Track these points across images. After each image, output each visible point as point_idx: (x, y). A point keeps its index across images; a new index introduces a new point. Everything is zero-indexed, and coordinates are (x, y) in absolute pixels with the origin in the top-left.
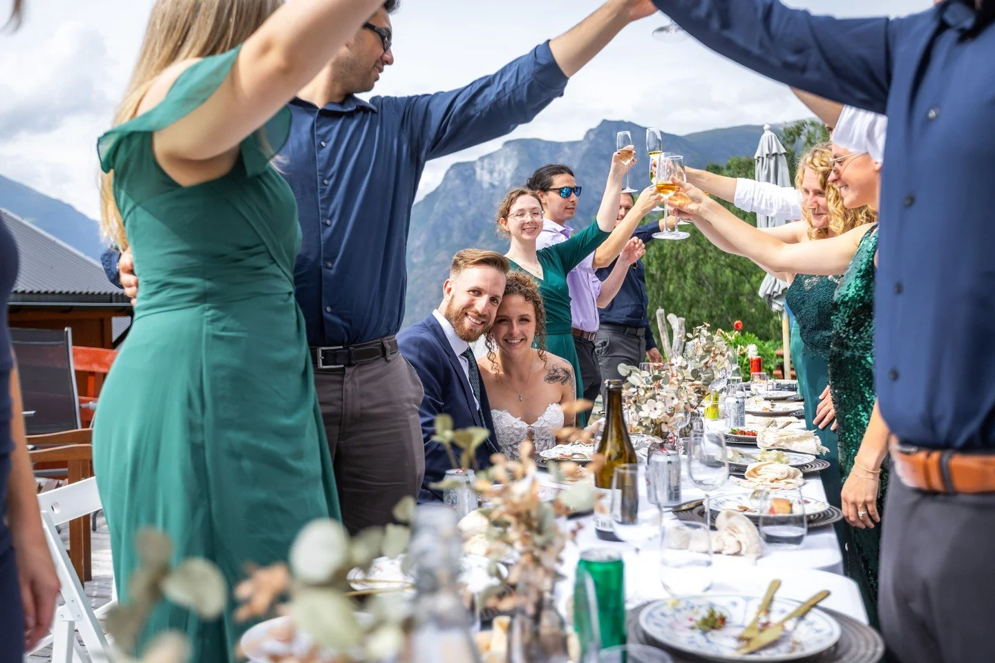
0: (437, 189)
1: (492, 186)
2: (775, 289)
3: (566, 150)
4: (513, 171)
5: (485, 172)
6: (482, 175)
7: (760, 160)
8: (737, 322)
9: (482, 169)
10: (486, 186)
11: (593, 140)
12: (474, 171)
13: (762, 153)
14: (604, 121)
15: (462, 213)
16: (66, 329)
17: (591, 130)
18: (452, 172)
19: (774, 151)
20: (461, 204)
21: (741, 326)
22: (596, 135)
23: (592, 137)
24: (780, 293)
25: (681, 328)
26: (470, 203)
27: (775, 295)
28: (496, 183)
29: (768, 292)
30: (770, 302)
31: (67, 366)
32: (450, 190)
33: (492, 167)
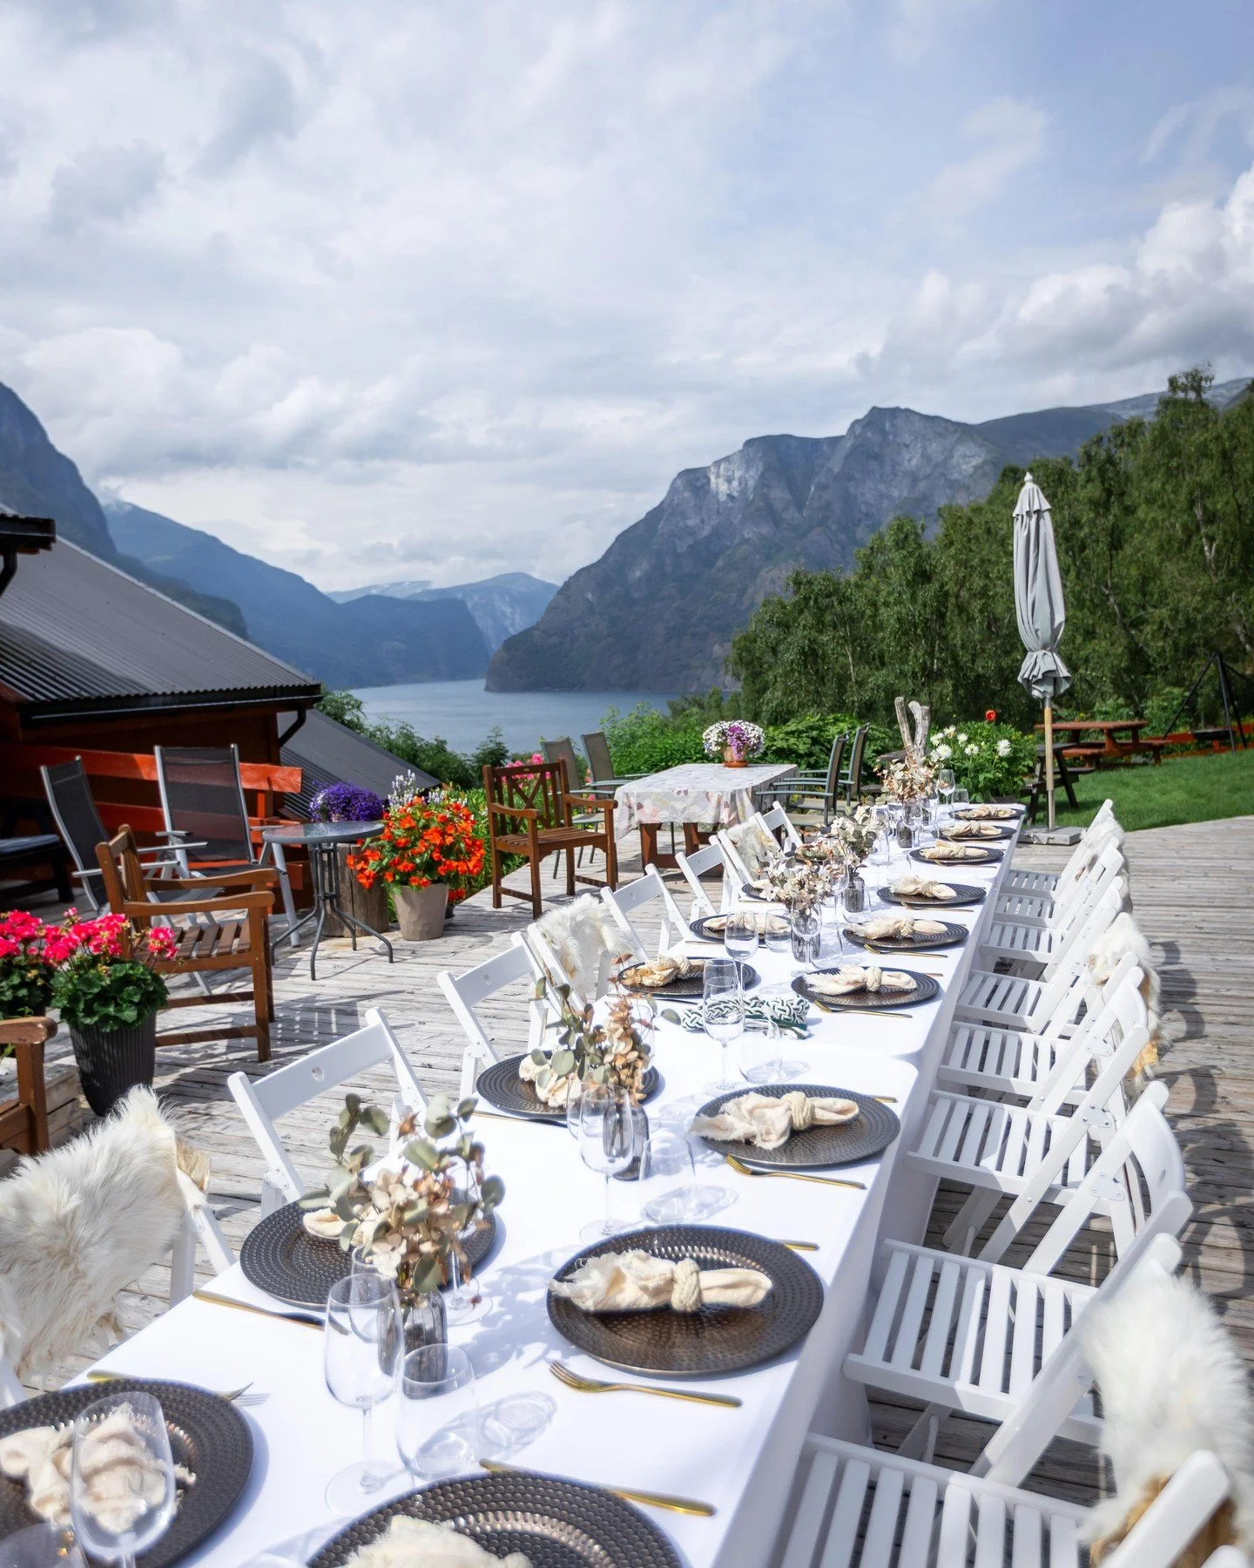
0: (662, 503)
1: (730, 497)
2: (1035, 673)
3: (825, 448)
4: (756, 477)
5: (721, 480)
6: (717, 484)
7: (1020, 517)
8: (989, 712)
9: (718, 476)
10: (723, 498)
11: (859, 435)
12: (709, 480)
13: (1022, 509)
14: (874, 409)
15: (692, 534)
16: (232, 746)
17: (857, 421)
18: (679, 482)
19: (1036, 507)
20: (691, 522)
21: (993, 716)
22: (864, 428)
23: (858, 430)
24: (1040, 677)
25: (924, 719)
26: (702, 521)
27: (1034, 680)
28: (735, 494)
29: (1026, 676)
30: (1030, 689)
31: (235, 785)
32: (678, 504)
33: (730, 473)
